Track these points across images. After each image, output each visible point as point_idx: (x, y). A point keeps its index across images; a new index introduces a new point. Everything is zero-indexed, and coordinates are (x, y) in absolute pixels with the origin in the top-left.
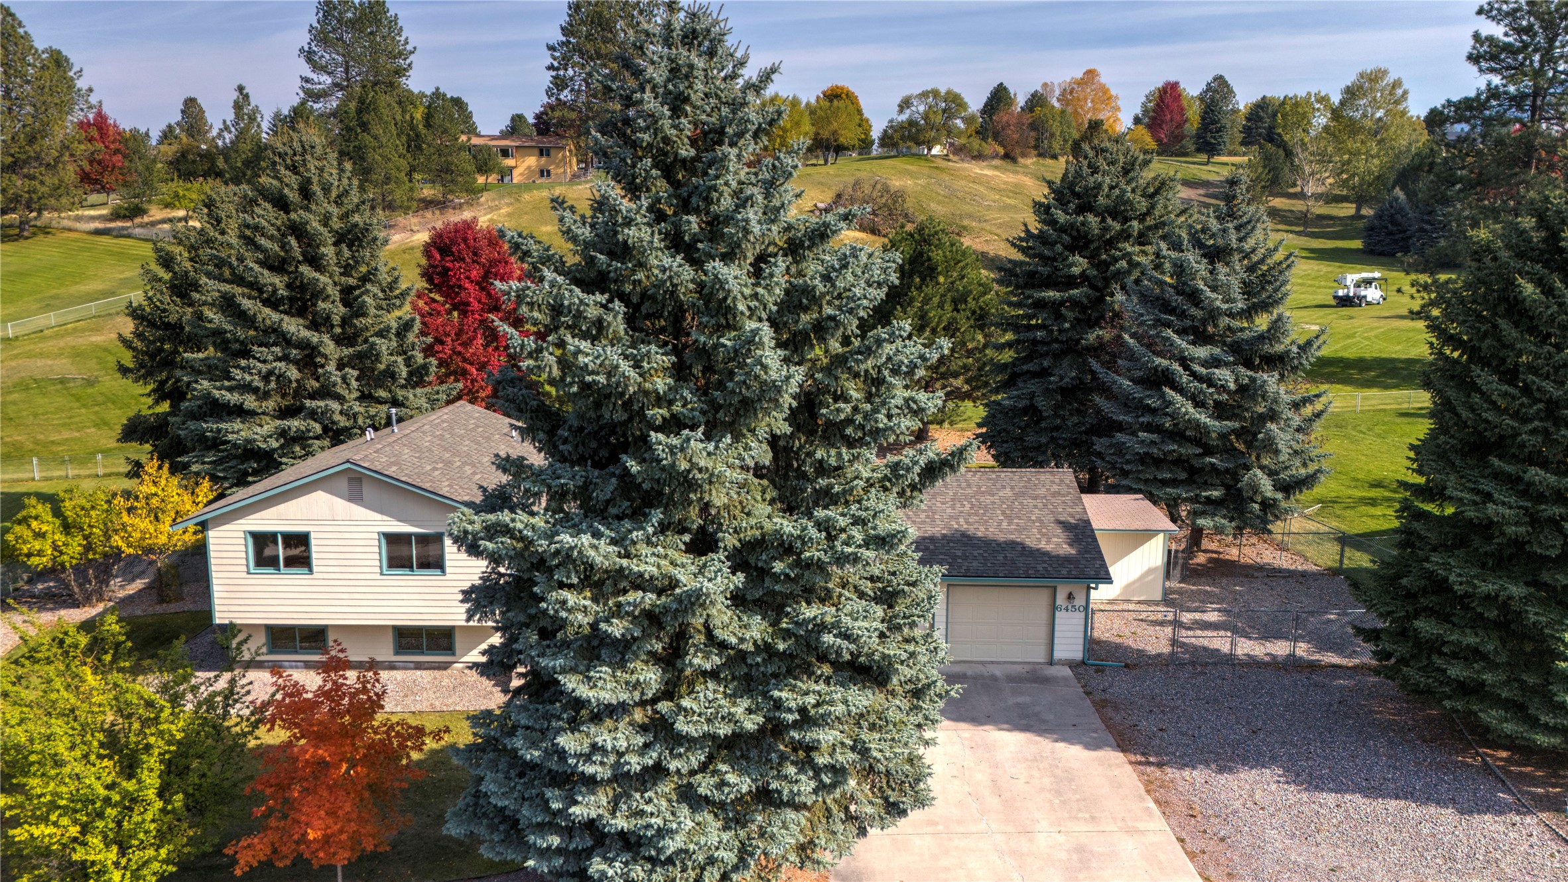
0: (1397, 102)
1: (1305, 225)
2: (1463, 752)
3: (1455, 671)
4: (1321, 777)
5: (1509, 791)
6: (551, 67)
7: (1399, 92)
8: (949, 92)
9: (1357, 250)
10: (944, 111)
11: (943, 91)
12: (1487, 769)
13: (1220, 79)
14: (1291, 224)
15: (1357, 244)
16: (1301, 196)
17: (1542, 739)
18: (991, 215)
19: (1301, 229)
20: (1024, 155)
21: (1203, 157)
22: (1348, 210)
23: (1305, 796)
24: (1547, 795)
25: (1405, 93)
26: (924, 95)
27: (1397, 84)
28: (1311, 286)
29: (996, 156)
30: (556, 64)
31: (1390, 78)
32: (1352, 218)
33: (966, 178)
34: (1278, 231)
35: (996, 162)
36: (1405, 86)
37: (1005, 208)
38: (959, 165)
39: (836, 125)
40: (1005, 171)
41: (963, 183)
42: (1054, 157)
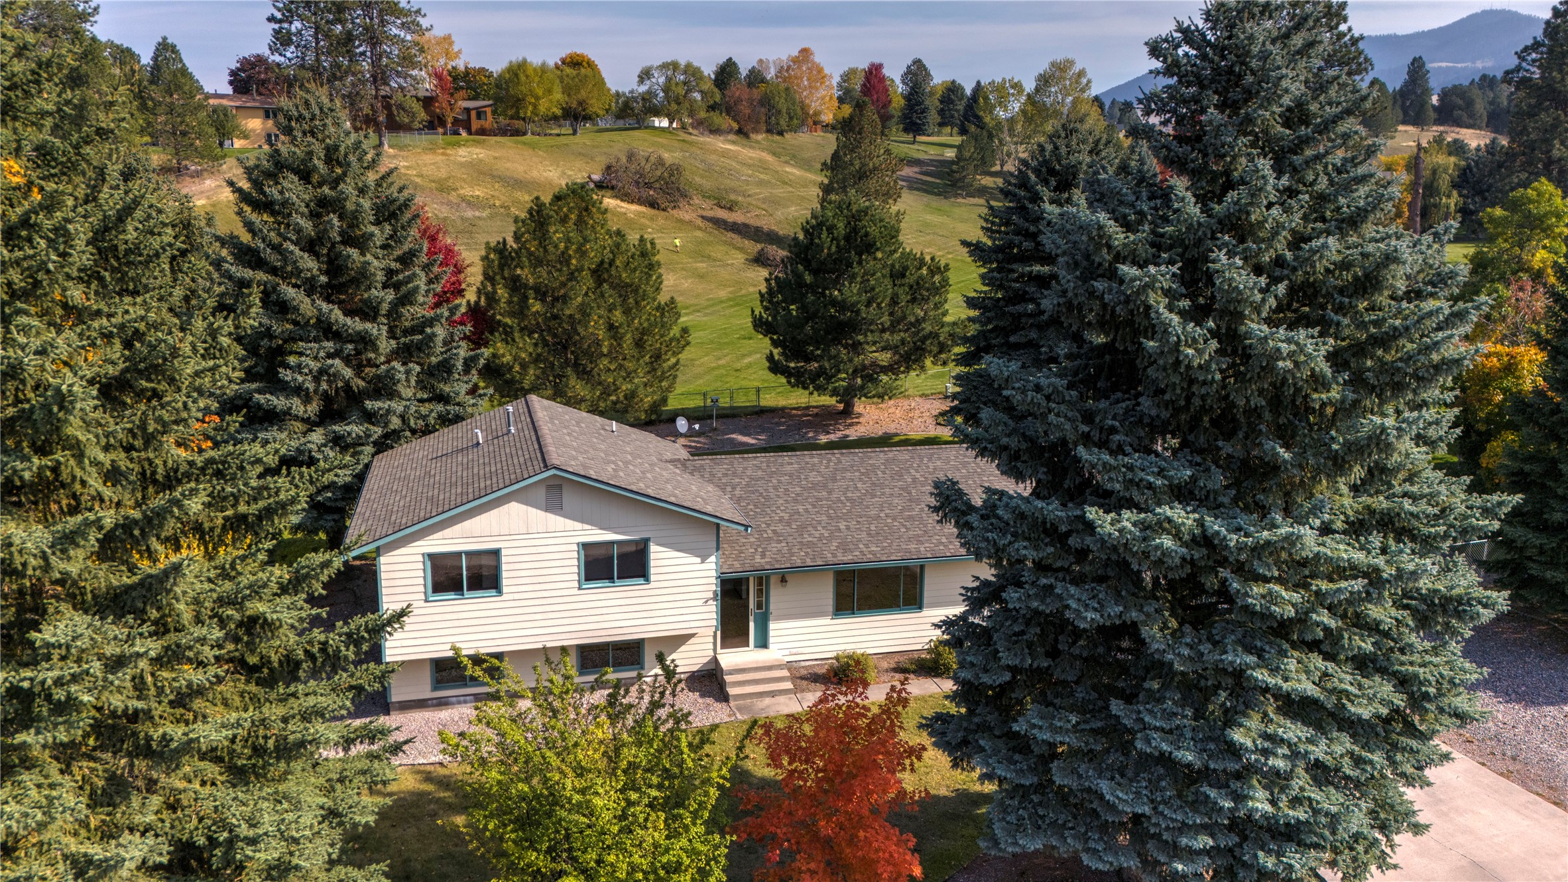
0: (1083, 90)
6: (271, 19)
7: (1084, 81)
8: (689, 65)
10: (685, 83)
11: (683, 63)
13: (918, 62)
18: (753, 190)
20: (756, 131)
21: (910, 137)
25: (1089, 82)
26: (664, 66)
27: (1082, 73)
29: (730, 131)
30: (279, 15)
31: (1077, 68)
33: (715, 151)
35: (731, 137)
36: (1089, 76)
37: (761, 183)
38: (701, 139)
39: (583, 94)
40: (744, 146)
41: (714, 157)
42: (781, 133)
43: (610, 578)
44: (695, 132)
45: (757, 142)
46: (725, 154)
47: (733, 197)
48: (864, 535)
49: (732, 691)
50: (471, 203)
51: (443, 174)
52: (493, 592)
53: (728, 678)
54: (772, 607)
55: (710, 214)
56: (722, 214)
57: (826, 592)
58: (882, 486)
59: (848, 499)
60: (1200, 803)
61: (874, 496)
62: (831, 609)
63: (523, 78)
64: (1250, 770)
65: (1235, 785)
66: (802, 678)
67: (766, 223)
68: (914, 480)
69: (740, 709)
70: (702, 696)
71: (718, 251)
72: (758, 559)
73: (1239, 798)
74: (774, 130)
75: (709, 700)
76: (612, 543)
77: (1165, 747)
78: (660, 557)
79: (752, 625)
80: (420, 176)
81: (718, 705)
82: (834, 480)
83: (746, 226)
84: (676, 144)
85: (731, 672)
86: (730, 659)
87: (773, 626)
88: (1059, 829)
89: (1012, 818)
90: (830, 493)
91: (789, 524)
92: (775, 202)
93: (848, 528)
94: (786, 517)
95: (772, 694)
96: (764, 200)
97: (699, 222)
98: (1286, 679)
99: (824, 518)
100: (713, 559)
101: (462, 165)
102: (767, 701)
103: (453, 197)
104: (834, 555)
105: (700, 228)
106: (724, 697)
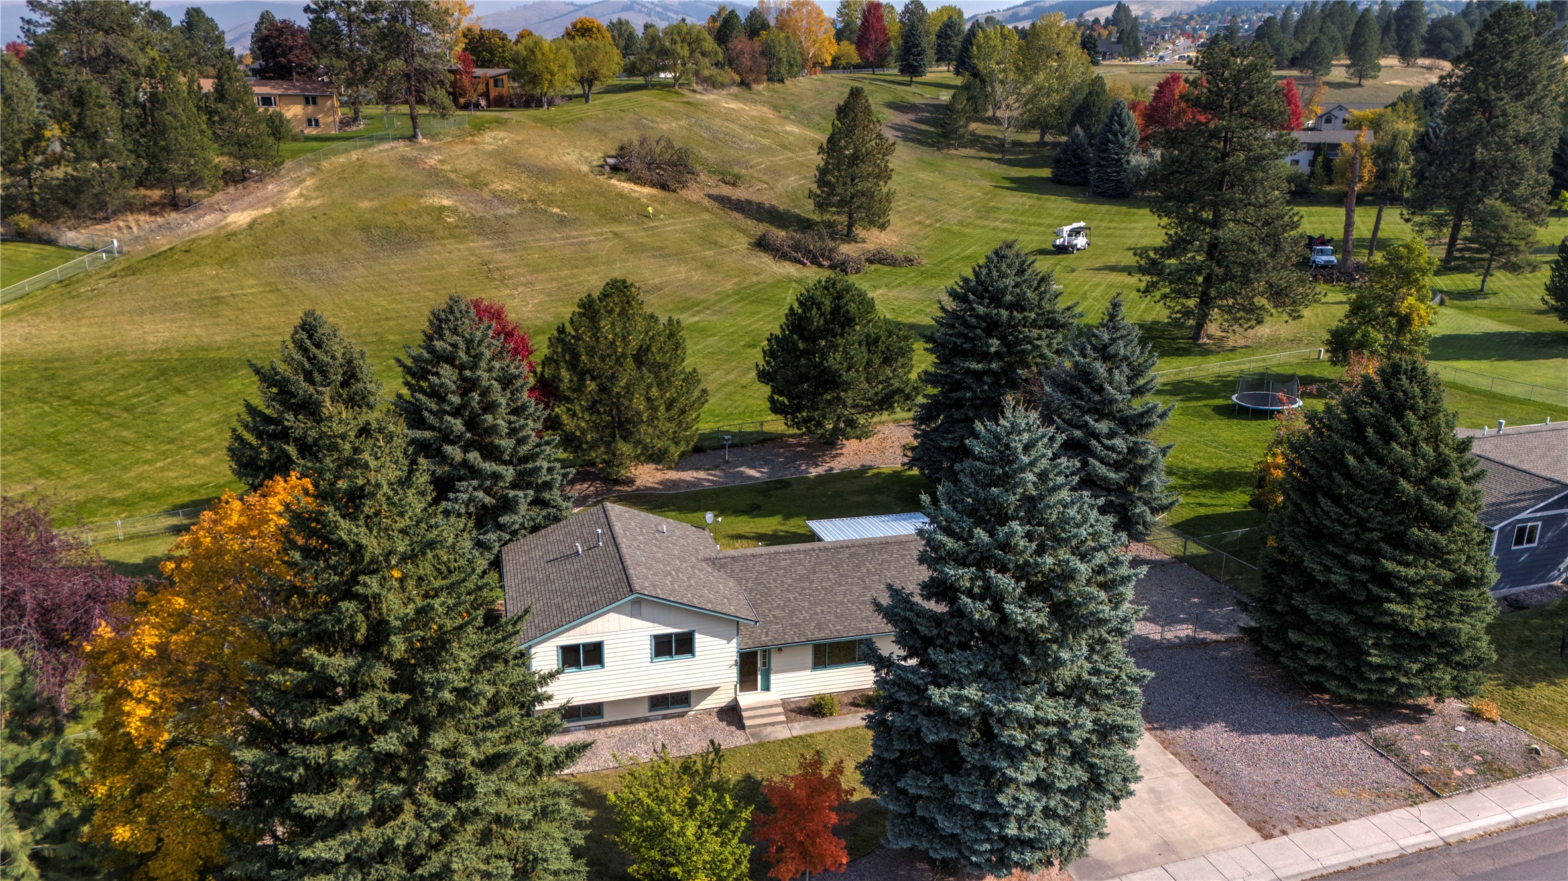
1: (1003, 152)
2: (1306, 696)
3: (1311, 662)
4: (1245, 725)
5: (1336, 721)
9: (1047, 179)
12: (1320, 706)
14: (990, 151)
15: (1046, 173)
16: (994, 120)
17: (1359, 697)
18: (755, 159)
19: (1000, 156)
20: (758, 81)
21: (907, 78)
22: (1033, 137)
23: (1243, 739)
24: (1356, 721)
28: (1023, 223)
29: (733, 83)
32: (1037, 144)
33: (718, 113)
34: (982, 158)
35: (734, 91)
37: (763, 150)
38: (705, 98)
39: (594, 65)
40: (745, 101)
41: (718, 121)
42: (781, 81)
43: (670, 654)
44: (699, 88)
45: (759, 93)
46: (728, 116)
47: (736, 170)
48: (832, 617)
49: (747, 723)
50: (502, 198)
51: (474, 167)
52: (598, 666)
53: (745, 714)
54: (773, 666)
55: (715, 191)
56: (726, 191)
57: (808, 656)
58: (846, 576)
59: (824, 588)
60: (983, 829)
61: (840, 585)
62: (810, 665)
63: (539, 56)
64: (1006, 815)
65: (1002, 820)
66: (792, 711)
67: (768, 198)
68: (868, 570)
69: (752, 735)
70: (729, 725)
71: (723, 235)
72: (763, 638)
73: (1002, 827)
74: (774, 77)
75: (733, 728)
76: (670, 635)
77: (967, 802)
78: (701, 641)
79: (759, 677)
80: (454, 171)
81: (739, 732)
82: (814, 573)
83: (749, 202)
84: (682, 108)
85: (746, 710)
86: (747, 700)
87: (773, 677)
88: (919, 836)
89: (896, 830)
90: (811, 583)
91: (783, 610)
92: (777, 172)
93: (822, 611)
94: (782, 603)
95: (773, 724)
96: (766, 171)
97: (706, 202)
98: (1022, 774)
99: (807, 604)
100: (735, 641)
101: (490, 154)
102: (770, 729)
103: (486, 193)
104: (813, 634)
105: (706, 209)
106: (741, 727)
